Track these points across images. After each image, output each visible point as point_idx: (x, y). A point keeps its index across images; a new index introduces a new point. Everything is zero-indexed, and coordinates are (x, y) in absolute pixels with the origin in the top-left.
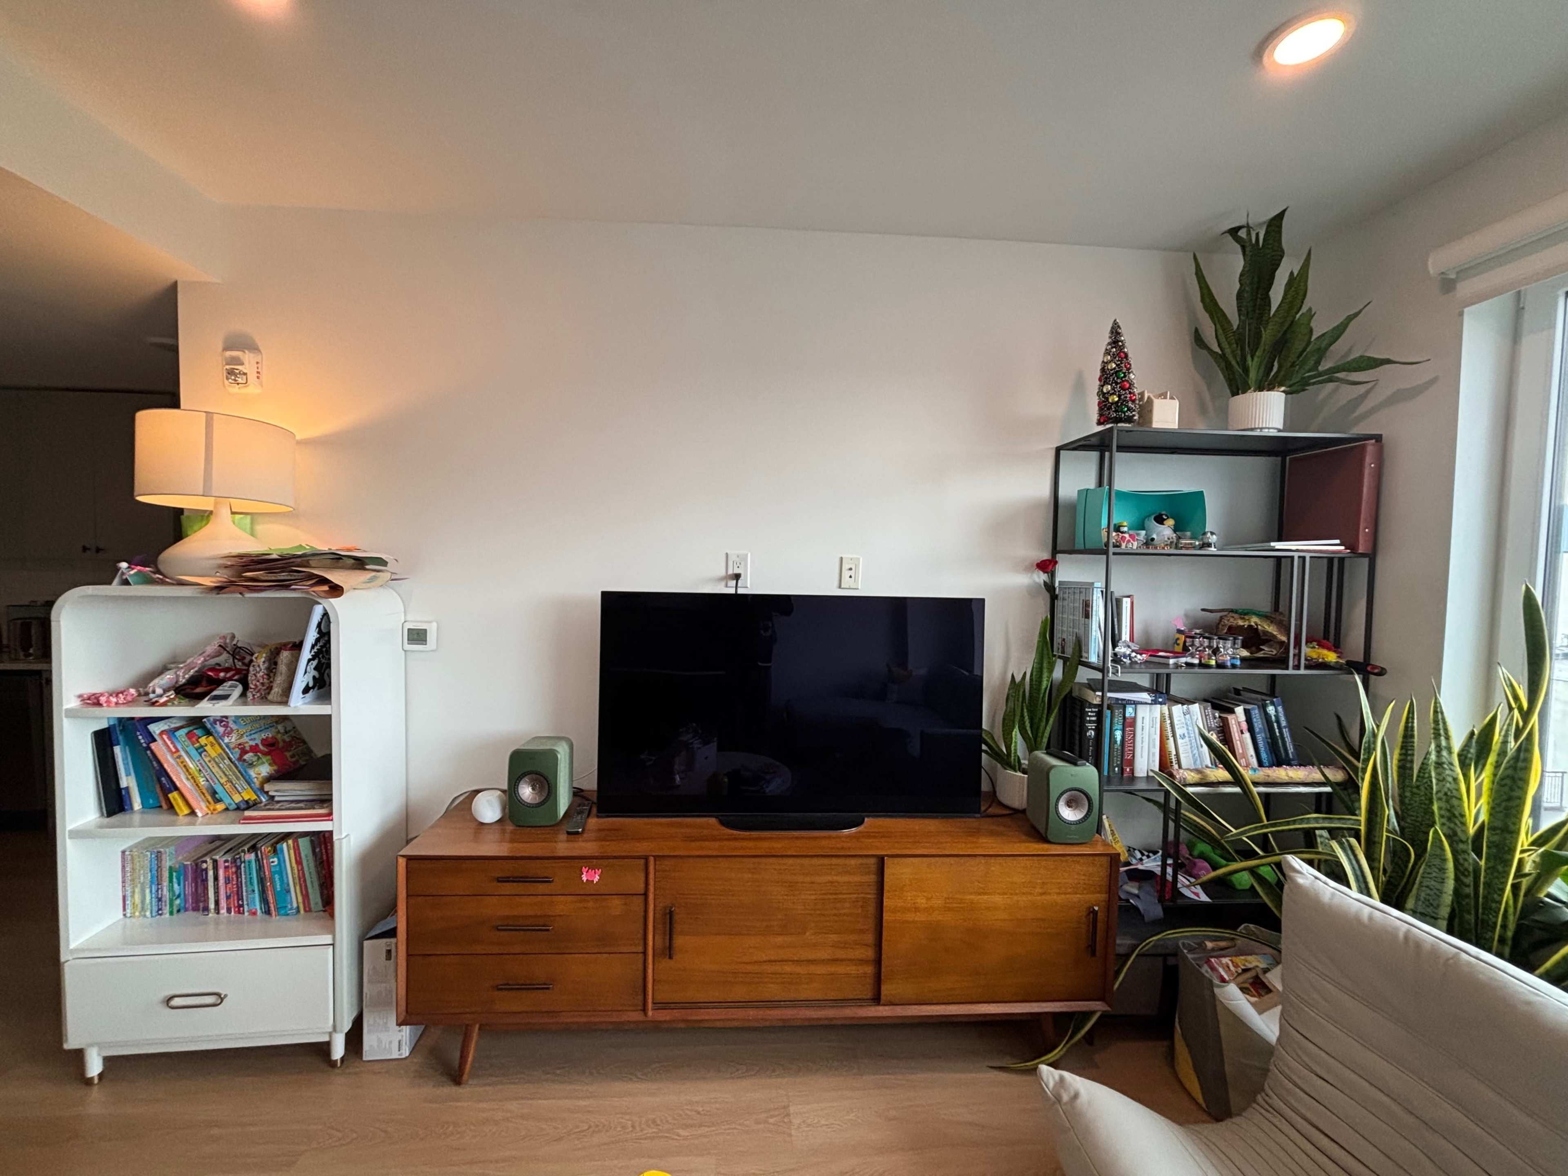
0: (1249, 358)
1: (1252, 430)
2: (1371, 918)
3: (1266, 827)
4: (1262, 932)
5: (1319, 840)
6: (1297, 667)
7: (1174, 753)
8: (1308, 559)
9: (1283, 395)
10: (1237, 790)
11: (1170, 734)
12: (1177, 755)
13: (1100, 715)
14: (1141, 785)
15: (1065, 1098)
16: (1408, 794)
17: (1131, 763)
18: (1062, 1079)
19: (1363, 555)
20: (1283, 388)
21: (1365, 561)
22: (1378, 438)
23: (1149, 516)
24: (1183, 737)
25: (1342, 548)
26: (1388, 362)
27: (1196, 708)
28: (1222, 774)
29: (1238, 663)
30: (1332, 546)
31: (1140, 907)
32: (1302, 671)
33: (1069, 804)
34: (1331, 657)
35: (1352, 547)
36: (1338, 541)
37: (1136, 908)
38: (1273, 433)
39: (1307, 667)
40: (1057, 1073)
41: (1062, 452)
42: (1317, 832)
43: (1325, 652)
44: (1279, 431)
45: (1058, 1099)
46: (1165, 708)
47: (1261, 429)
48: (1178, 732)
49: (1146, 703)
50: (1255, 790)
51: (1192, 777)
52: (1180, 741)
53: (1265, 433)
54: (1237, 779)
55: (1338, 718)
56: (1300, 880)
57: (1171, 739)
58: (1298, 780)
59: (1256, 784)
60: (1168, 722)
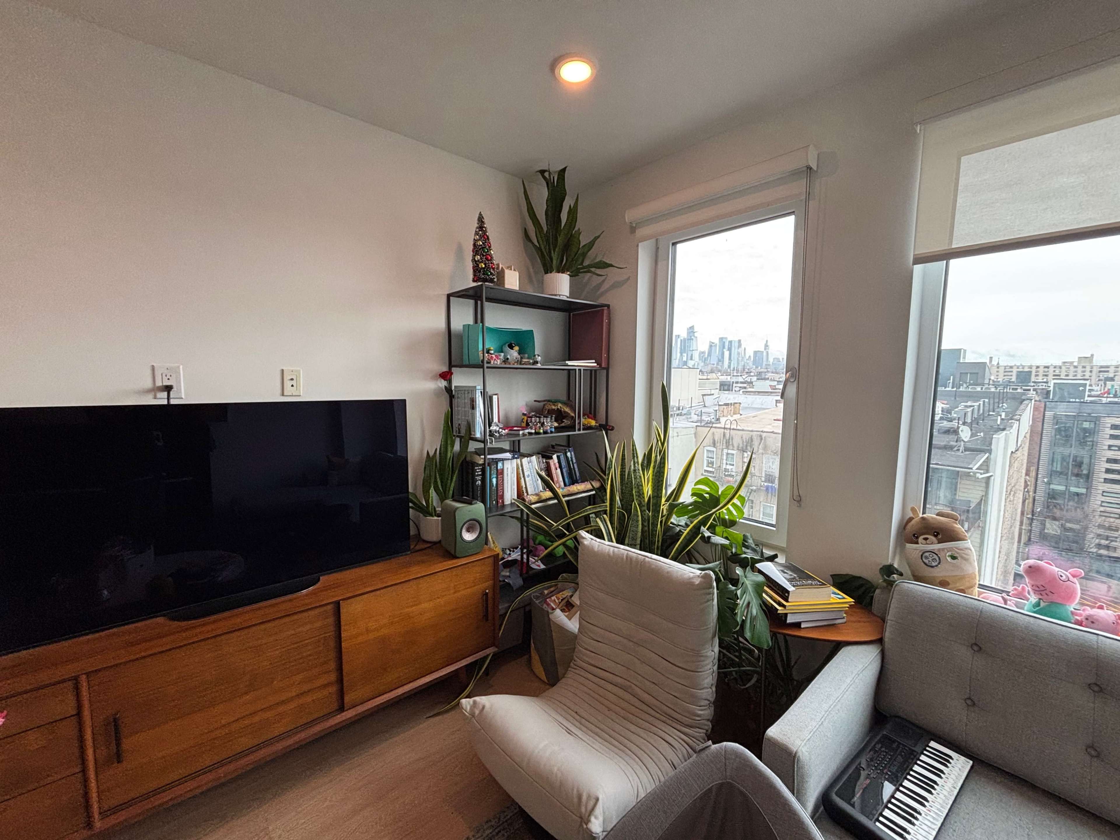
0: (552, 252)
1: (556, 295)
2: (613, 552)
3: (569, 518)
4: (569, 576)
5: (591, 519)
6: (579, 430)
7: (524, 486)
8: (582, 371)
9: (568, 277)
10: (556, 501)
11: (522, 476)
12: (526, 488)
13: (483, 471)
14: (508, 509)
15: (477, 712)
16: (624, 488)
17: (502, 497)
18: (475, 702)
19: (604, 368)
20: (568, 273)
21: (605, 371)
22: (608, 306)
23: (505, 344)
24: (528, 476)
25: (595, 364)
26: (612, 266)
27: (534, 458)
28: (548, 494)
29: (553, 430)
30: (591, 364)
31: (511, 582)
32: (582, 432)
33: (468, 530)
34: (593, 423)
35: (599, 363)
36: (594, 361)
37: (509, 584)
38: (565, 298)
39: (584, 429)
40: (471, 700)
41: (451, 298)
42: (591, 516)
43: (590, 420)
44: (568, 297)
45: (473, 715)
46: (519, 460)
47: (560, 295)
48: (526, 474)
49: (509, 459)
50: (564, 500)
51: (534, 499)
52: (527, 479)
53: (561, 298)
54: (556, 496)
55: (596, 454)
56: (586, 542)
57: (523, 479)
58: (582, 490)
59: (564, 496)
60: (521, 468)
